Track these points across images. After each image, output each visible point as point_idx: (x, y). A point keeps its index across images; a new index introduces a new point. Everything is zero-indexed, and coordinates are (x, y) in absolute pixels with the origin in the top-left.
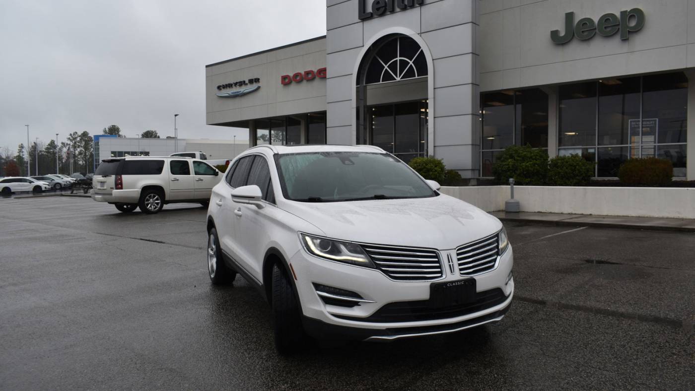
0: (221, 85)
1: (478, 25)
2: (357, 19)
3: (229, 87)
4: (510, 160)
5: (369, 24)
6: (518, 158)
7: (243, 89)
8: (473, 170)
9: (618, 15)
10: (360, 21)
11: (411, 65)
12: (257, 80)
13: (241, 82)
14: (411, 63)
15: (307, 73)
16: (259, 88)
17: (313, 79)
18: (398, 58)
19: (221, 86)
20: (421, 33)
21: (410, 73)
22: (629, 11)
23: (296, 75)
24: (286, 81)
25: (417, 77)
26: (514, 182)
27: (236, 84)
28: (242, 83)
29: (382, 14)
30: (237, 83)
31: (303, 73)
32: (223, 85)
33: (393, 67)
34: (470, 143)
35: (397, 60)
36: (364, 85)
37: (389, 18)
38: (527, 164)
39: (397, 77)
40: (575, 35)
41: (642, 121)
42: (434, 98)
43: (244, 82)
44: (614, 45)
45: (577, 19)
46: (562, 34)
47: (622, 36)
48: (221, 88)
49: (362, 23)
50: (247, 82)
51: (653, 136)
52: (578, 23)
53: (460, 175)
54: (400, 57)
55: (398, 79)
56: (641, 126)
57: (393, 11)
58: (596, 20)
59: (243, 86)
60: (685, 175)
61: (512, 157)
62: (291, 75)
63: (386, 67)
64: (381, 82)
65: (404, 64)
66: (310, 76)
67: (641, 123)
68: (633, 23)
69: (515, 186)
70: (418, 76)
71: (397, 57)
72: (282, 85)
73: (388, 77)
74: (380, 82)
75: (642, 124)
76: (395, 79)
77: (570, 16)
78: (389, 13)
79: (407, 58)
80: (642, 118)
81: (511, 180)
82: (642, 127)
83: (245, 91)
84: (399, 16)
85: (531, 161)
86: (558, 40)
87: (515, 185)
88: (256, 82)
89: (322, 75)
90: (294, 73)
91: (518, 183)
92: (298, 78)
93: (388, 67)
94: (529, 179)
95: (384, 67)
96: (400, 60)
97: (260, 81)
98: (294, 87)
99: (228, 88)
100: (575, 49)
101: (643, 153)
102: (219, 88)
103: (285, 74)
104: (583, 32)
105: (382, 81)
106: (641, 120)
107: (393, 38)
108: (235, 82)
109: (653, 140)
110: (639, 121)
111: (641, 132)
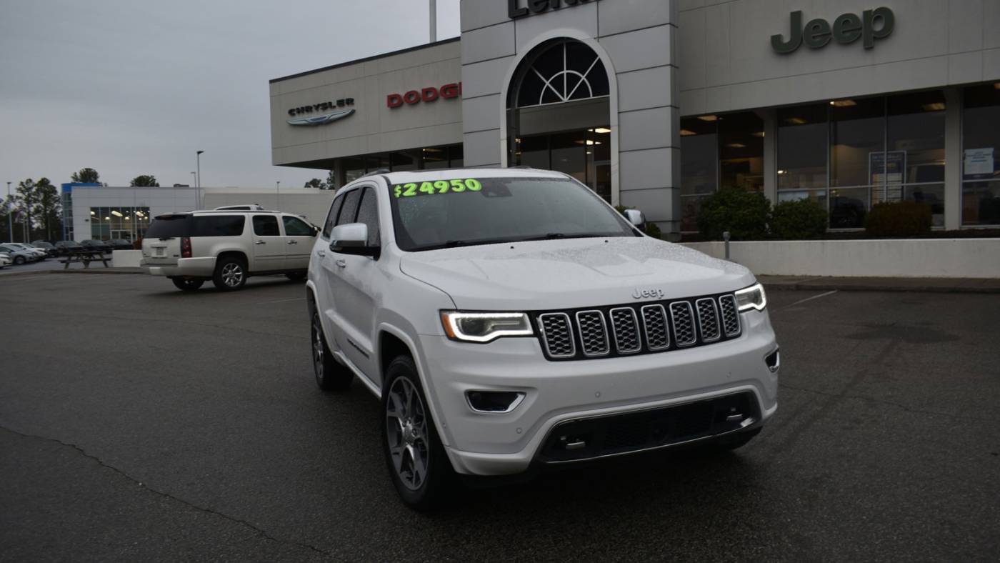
0: (295, 108)
1: (677, 27)
2: (505, 16)
3: (307, 111)
4: (721, 207)
5: (522, 25)
6: (732, 205)
7: (329, 114)
8: (673, 221)
9: (860, 15)
10: (510, 19)
11: (583, 81)
12: (350, 101)
13: (325, 104)
14: (583, 78)
15: (426, 91)
16: (353, 112)
17: (434, 100)
18: (565, 72)
19: (294, 110)
20: (598, 38)
21: (583, 91)
22: (874, 10)
23: (410, 94)
24: (395, 102)
25: (591, 97)
26: (729, 237)
27: (317, 107)
28: (326, 106)
29: (542, 11)
30: (319, 105)
31: (420, 91)
32: (298, 109)
33: (558, 83)
34: (670, 185)
35: (563, 74)
36: (517, 108)
37: (551, 16)
38: (745, 212)
39: (563, 96)
40: (804, 41)
41: (888, 154)
42: (619, 126)
43: (330, 103)
44: (854, 55)
45: (806, 21)
46: (786, 40)
47: (865, 45)
48: (295, 112)
49: (512, 23)
50: (334, 103)
51: (901, 174)
52: (808, 25)
53: (658, 228)
54: (567, 69)
55: (565, 100)
56: (885, 161)
57: (557, 7)
58: (831, 22)
59: (329, 109)
60: (943, 223)
61: (723, 203)
62: (402, 94)
63: (547, 83)
64: (540, 104)
65: (573, 79)
66: (430, 95)
67: (885, 156)
68: (879, 27)
69: (730, 242)
70: (594, 96)
71: (563, 70)
72: (389, 109)
73: (550, 97)
74: (538, 103)
75: (887, 159)
76: (561, 100)
77: (796, 17)
78: (552, 9)
79: (578, 71)
80: (888, 151)
81: (726, 234)
82: (887, 163)
83: (332, 118)
84: (567, 14)
85: (748, 208)
86: (781, 48)
87: (730, 240)
88: (348, 104)
89: (448, 93)
90: (406, 92)
91: (734, 238)
92: (412, 99)
93: (550, 83)
94: (747, 232)
95: (545, 84)
96: (567, 74)
97: (354, 102)
98: (406, 112)
99: (305, 112)
100: (804, 61)
101: (889, 196)
102: (291, 112)
103: (392, 93)
104: (814, 37)
105: (542, 103)
106: (885, 152)
107: (557, 44)
108: (316, 104)
109: (900, 179)
110: (883, 154)
111: (885, 169)
